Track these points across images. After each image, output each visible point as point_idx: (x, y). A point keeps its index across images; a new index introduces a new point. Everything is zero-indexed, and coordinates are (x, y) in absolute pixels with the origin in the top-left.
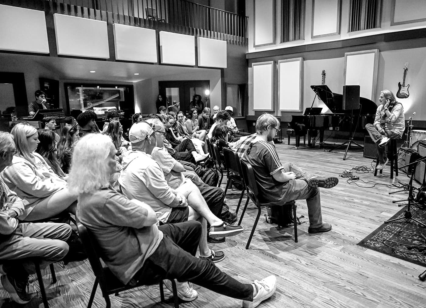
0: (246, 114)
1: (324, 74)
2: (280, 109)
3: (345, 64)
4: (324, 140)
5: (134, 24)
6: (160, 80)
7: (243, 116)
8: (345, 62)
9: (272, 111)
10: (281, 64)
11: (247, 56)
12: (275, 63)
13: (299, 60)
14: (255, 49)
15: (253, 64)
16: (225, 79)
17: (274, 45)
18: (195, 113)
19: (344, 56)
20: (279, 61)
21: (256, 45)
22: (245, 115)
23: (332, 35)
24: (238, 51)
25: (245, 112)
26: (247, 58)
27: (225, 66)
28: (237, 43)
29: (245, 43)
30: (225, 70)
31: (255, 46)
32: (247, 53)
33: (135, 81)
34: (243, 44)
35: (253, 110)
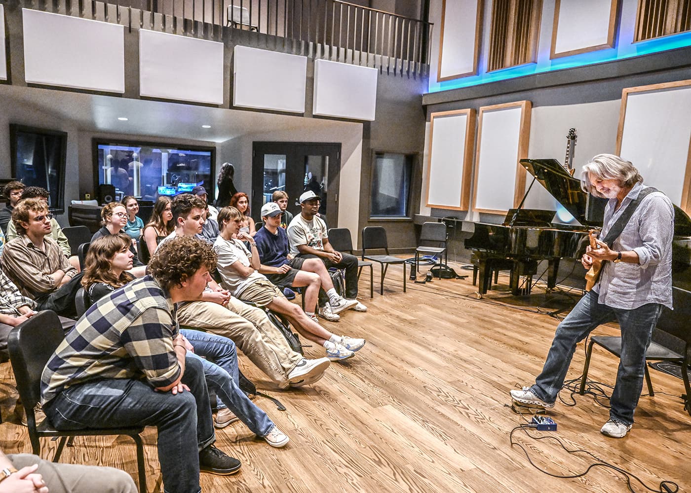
0: (414, 212)
1: (572, 136)
2: (477, 207)
3: (621, 114)
4: (558, 280)
5: (183, 31)
6: (255, 141)
7: (407, 216)
8: (621, 109)
9: (462, 209)
10: (484, 114)
11: (423, 98)
12: (475, 112)
13: (520, 106)
14: (441, 86)
15: (433, 114)
16: (371, 141)
17: (476, 77)
18: (242, 202)
19: (620, 97)
20: (481, 109)
21: (442, 77)
22: (411, 215)
23: (596, 50)
24: (405, 89)
25: (411, 207)
26: (424, 103)
27: (372, 117)
28: (405, 73)
29: (423, 73)
30: (372, 125)
31: (440, 80)
32: (425, 92)
33: (219, 141)
34: (417, 75)
35: (428, 206)
